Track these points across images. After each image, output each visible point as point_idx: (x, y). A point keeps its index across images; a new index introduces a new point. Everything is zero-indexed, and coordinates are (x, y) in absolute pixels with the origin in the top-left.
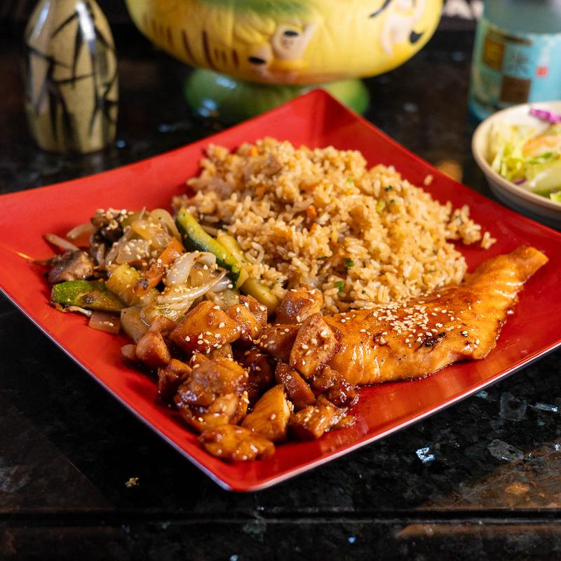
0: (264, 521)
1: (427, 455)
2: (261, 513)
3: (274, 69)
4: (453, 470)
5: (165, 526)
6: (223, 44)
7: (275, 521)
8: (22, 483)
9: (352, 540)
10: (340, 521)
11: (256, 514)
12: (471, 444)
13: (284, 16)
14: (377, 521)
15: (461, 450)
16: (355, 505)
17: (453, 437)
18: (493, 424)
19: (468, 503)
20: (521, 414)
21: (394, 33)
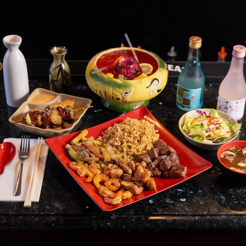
0: (115, 216)
1: (151, 202)
2: (115, 214)
3: (122, 101)
4: (157, 205)
5: (94, 217)
6: (110, 95)
7: (117, 216)
8: (64, 207)
9: (133, 220)
10: (131, 216)
11: (113, 215)
12: (162, 199)
13: (125, 89)
14: (139, 216)
15: (159, 200)
16: (134, 213)
17: (158, 197)
18: (167, 194)
19: (159, 212)
20: (174, 192)
21: (153, 91)
